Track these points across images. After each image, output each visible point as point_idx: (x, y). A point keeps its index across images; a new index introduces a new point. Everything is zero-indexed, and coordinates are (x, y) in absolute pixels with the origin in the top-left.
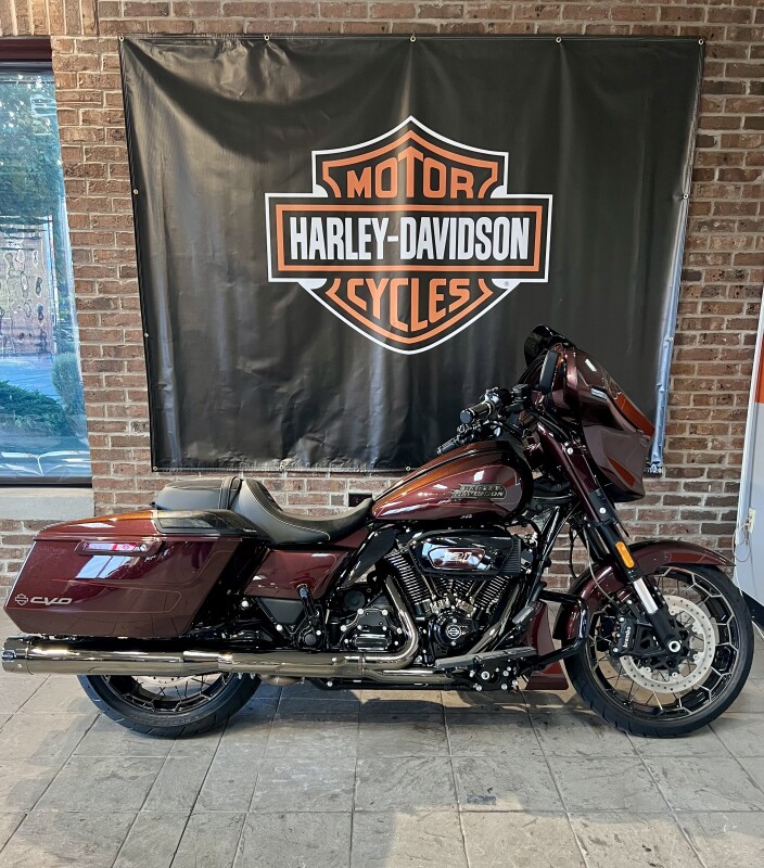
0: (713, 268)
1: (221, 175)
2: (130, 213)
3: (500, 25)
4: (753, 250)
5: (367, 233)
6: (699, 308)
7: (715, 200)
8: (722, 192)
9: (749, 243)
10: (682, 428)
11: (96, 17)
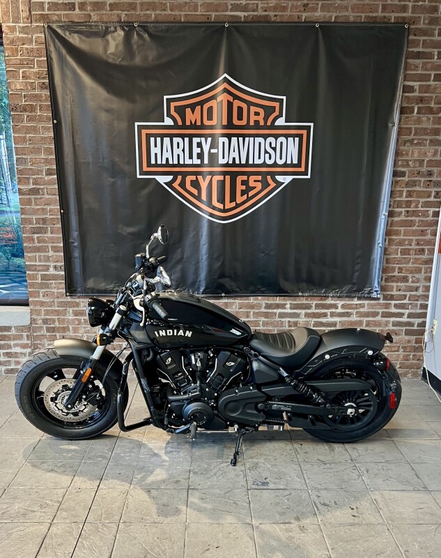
0: (413, 169)
1: (107, 111)
2: (52, 134)
3: (282, 16)
4: (438, 158)
5: (198, 147)
6: (404, 194)
7: (415, 126)
8: (419, 121)
9: (435, 154)
10: (393, 269)
11: (30, 12)
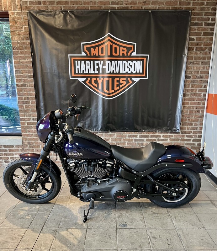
0: (194, 75)
1: (56, 49)
2: (31, 60)
3: (134, 7)
4: (205, 70)
5: (97, 65)
6: (190, 86)
7: (195, 56)
8: (196, 54)
9: (204, 68)
10: (186, 120)
11: (21, 6)
